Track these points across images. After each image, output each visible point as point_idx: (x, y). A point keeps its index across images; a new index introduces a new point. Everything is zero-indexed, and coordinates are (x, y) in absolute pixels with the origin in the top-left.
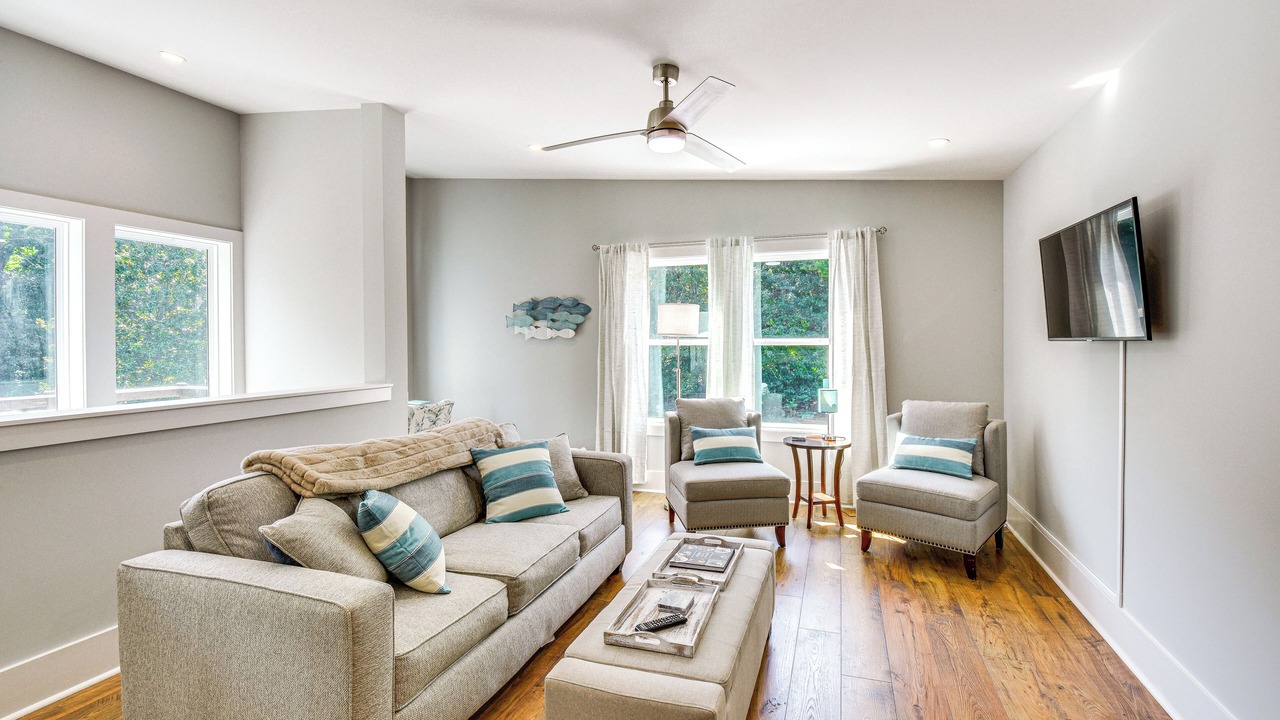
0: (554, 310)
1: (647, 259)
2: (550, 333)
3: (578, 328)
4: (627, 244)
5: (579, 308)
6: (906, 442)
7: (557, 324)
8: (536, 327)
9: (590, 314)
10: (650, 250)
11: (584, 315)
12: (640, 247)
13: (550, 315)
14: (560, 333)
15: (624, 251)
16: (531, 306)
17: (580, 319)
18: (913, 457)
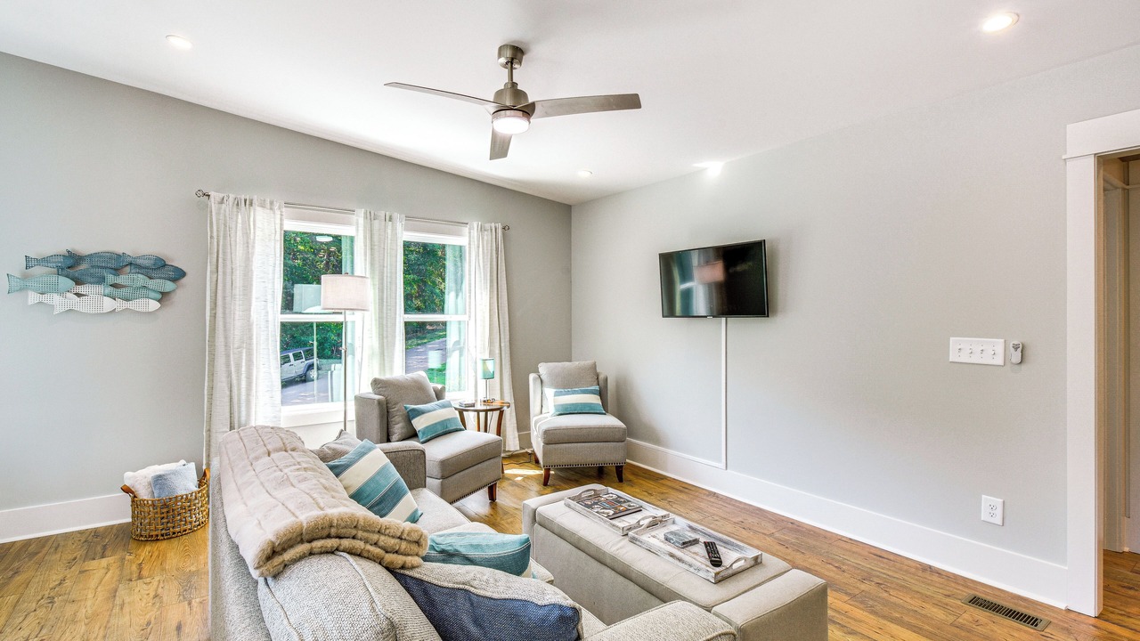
0: (117, 271)
1: (281, 220)
2: (109, 304)
3: (164, 297)
4: (255, 198)
5: (164, 272)
6: (556, 394)
7: (122, 292)
8: (79, 295)
9: (184, 280)
10: (284, 209)
11: (174, 280)
12: (272, 203)
13: (111, 278)
14: (131, 305)
15: (251, 204)
16: (70, 262)
17: (169, 286)
18: (567, 405)
